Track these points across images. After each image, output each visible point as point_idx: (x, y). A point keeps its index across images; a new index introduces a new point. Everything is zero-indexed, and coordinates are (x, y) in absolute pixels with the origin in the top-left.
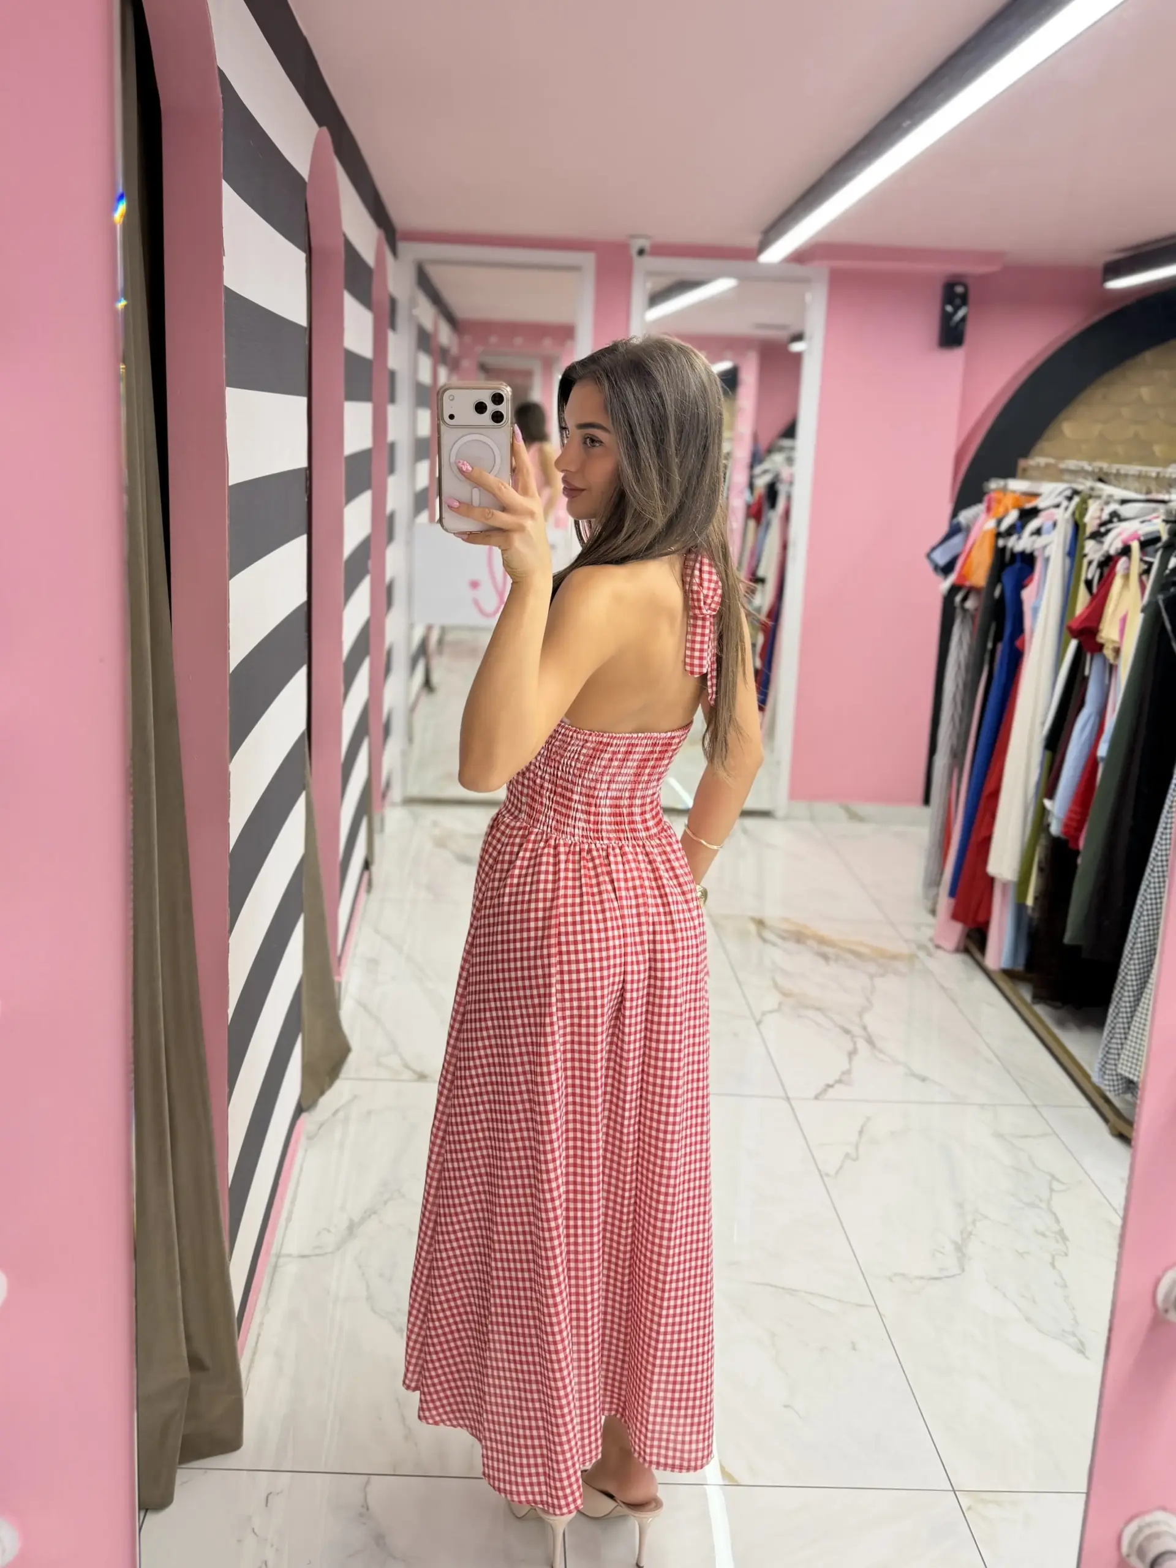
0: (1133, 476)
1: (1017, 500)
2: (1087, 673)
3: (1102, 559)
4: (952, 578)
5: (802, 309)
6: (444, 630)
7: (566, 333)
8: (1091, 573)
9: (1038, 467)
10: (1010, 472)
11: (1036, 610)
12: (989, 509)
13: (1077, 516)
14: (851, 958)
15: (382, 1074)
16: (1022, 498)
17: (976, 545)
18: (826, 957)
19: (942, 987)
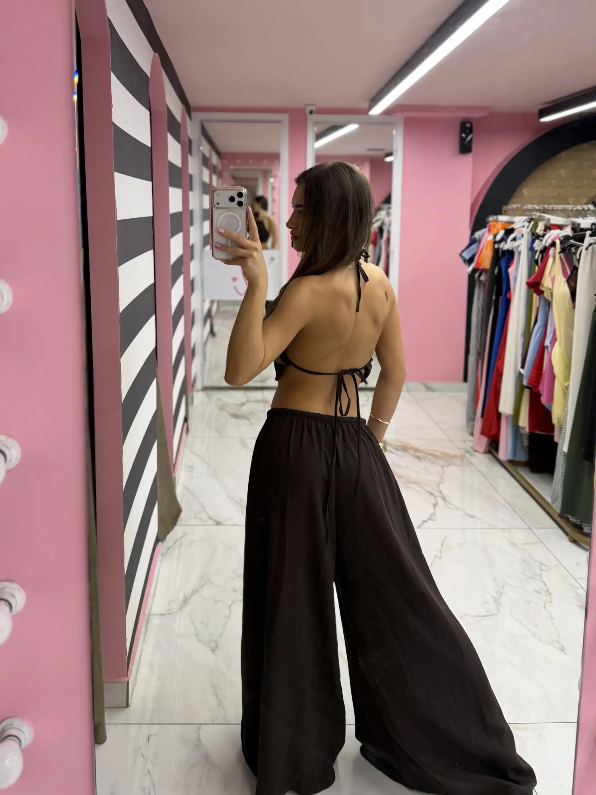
1: (504, 225)
3: (543, 249)
4: (473, 266)
5: (391, 140)
6: (219, 303)
7: (275, 157)
8: (537, 256)
9: (512, 209)
10: (499, 212)
11: (516, 278)
12: (489, 230)
13: (533, 231)
14: (431, 457)
15: (198, 522)
16: (506, 224)
17: (484, 249)
18: (419, 458)
19: (479, 471)
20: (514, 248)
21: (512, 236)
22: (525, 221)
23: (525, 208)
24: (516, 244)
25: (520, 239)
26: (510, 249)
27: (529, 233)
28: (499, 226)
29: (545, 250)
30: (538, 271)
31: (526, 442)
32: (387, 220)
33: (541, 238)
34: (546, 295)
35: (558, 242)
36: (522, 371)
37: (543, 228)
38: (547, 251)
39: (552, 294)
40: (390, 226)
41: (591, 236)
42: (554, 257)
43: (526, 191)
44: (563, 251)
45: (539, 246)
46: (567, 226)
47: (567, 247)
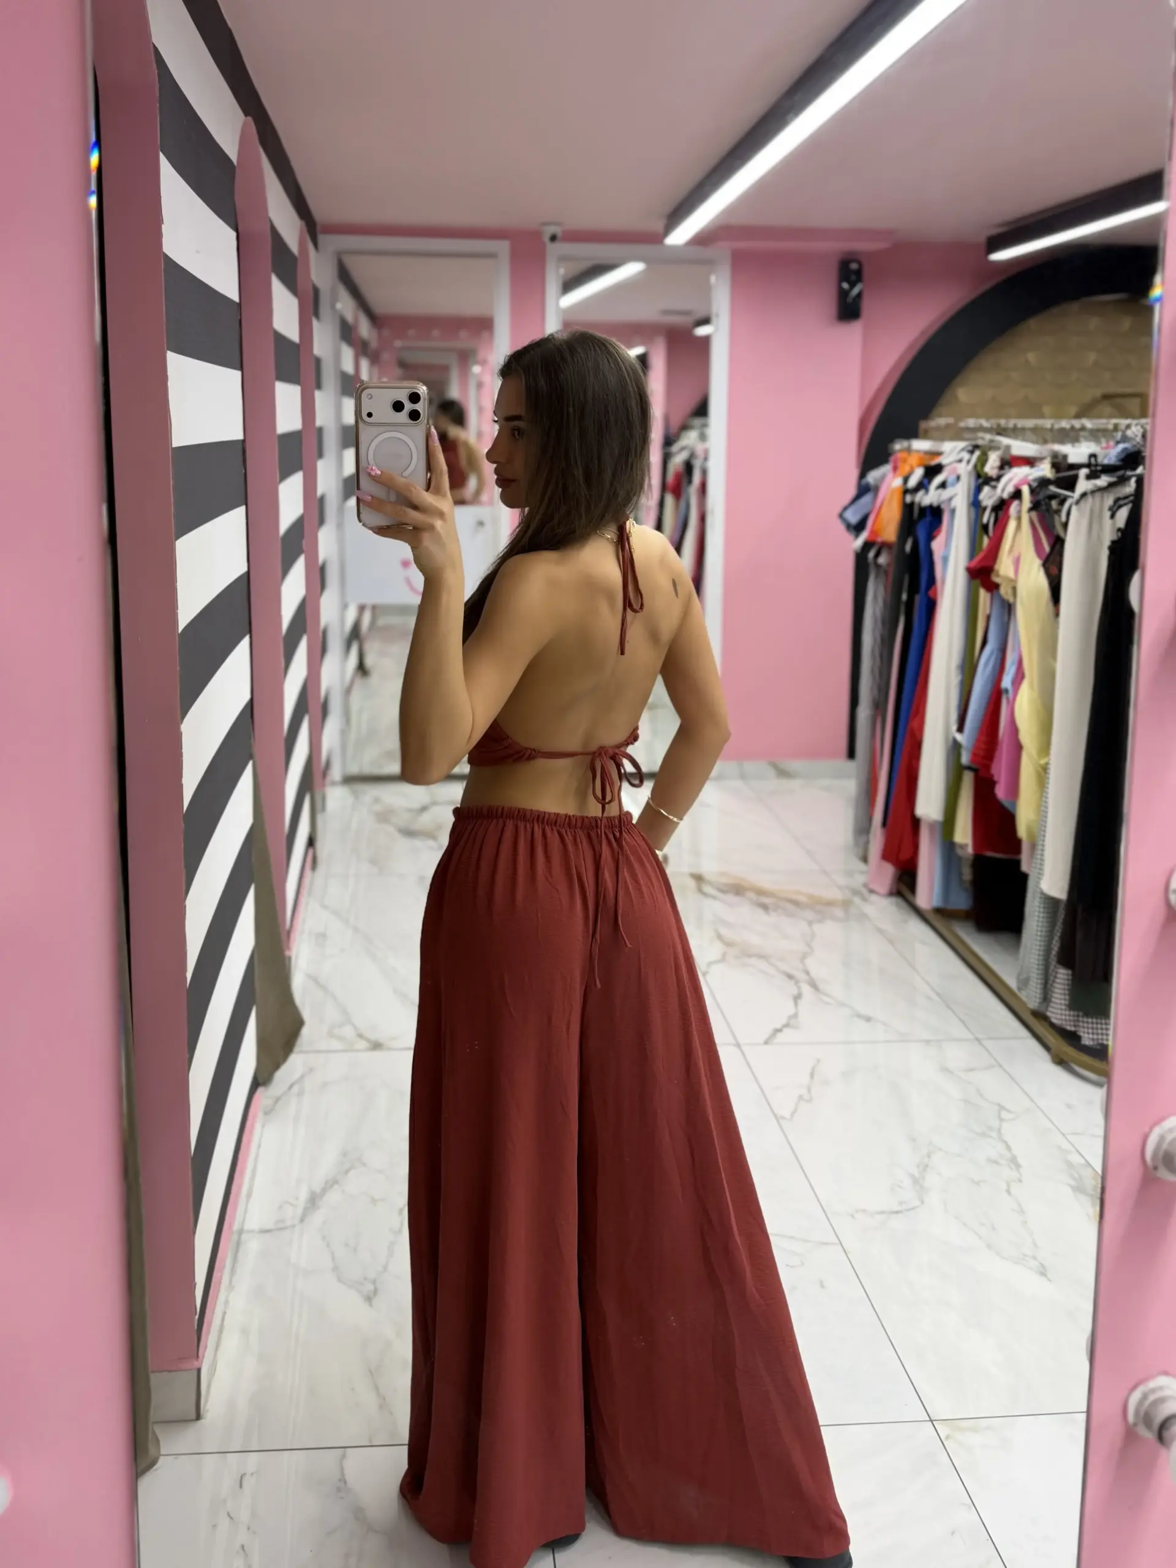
0: (1030, 430)
1: (921, 459)
3: (996, 503)
4: (864, 536)
5: (706, 289)
6: (375, 611)
8: (987, 516)
9: (938, 428)
11: (945, 560)
12: (895, 469)
13: (979, 468)
14: (789, 906)
15: (336, 1045)
16: (927, 457)
17: (886, 503)
18: (765, 907)
19: (880, 931)
20: (943, 502)
21: (938, 479)
22: (963, 450)
23: (962, 424)
24: (946, 494)
25: (953, 485)
26: (935, 504)
27: (970, 473)
28: (913, 460)
29: (1001, 507)
30: (989, 544)
31: (967, 874)
32: (699, 448)
33: (993, 483)
34: (1005, 591)
35: (1026, 490)
36: (959, 737)
37: (998, 463)
38: (1004, 507)
39: (1014, 589)
40: (706, 459)
41: (1089, 477)
42: (1019, 519)
43: (964, 393)
44: (1035, 506)
45: (990, 498)
46: (1041, 459)
47: (1044, 500)
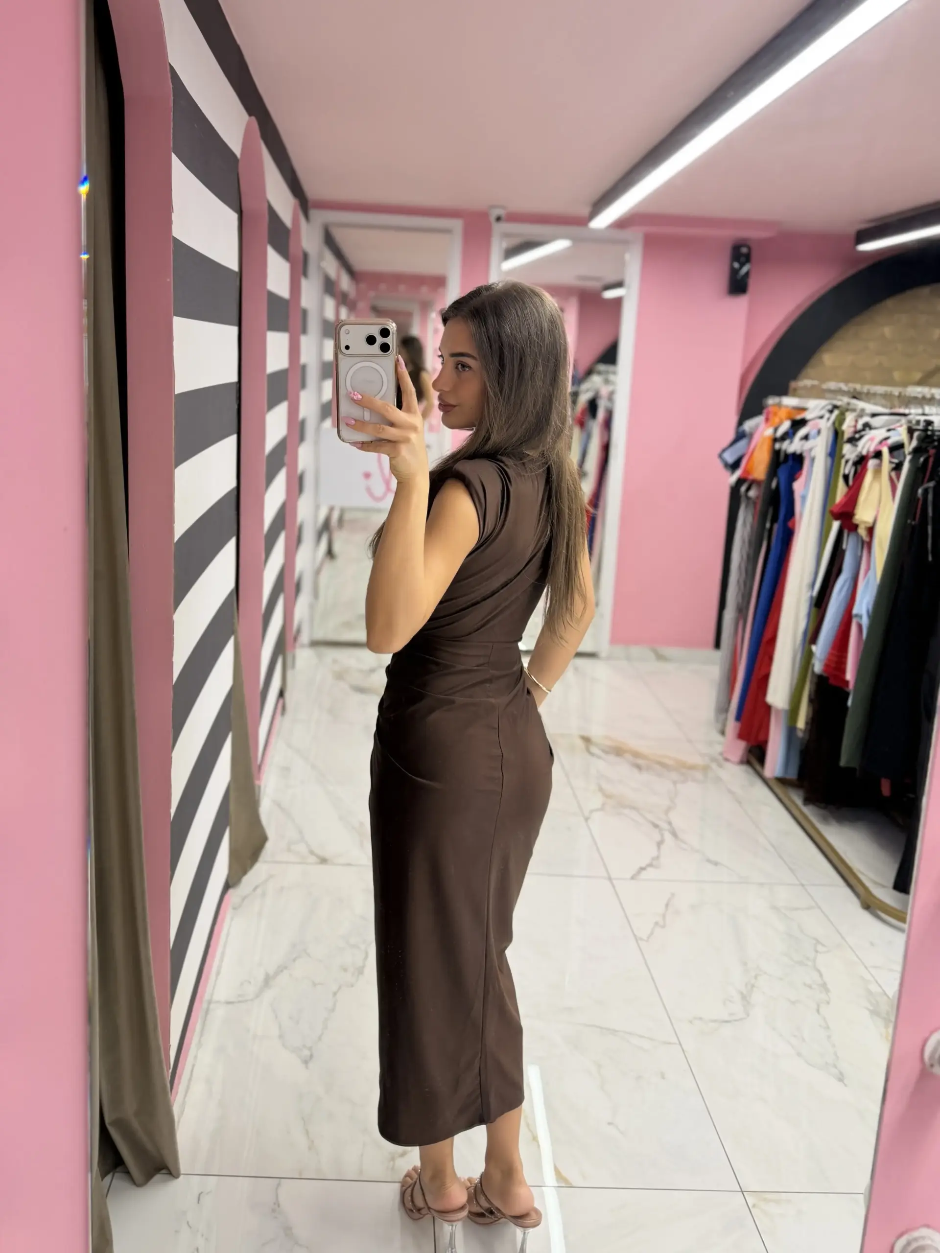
0: (881, 395)
1: (789, 413)
2: (844, 546)
3: (856, 459)
4: (738, 473)
5: (622, 264)
6: (342, 511)
7: (439, 282)
8: (848, 469)
9: (805, 388)
10: (784, 391)
11: (804, 498)
12: (767, 420)
13: (837, 425)
14: (659, 768)
15: (292, 858)
16: (794, 411)
17: (757, 448)
18: (639, 767)
19: (730, 791)
20: (805, 451)
21: (802, 432)
22: (823, 408)
23: (825, 386)
24: (808, 445)
25: (814, 438)
26: (798, 452)
27: (829, 429)
28: (782, 413)
35: (885, 451)
43: (828, 358)
